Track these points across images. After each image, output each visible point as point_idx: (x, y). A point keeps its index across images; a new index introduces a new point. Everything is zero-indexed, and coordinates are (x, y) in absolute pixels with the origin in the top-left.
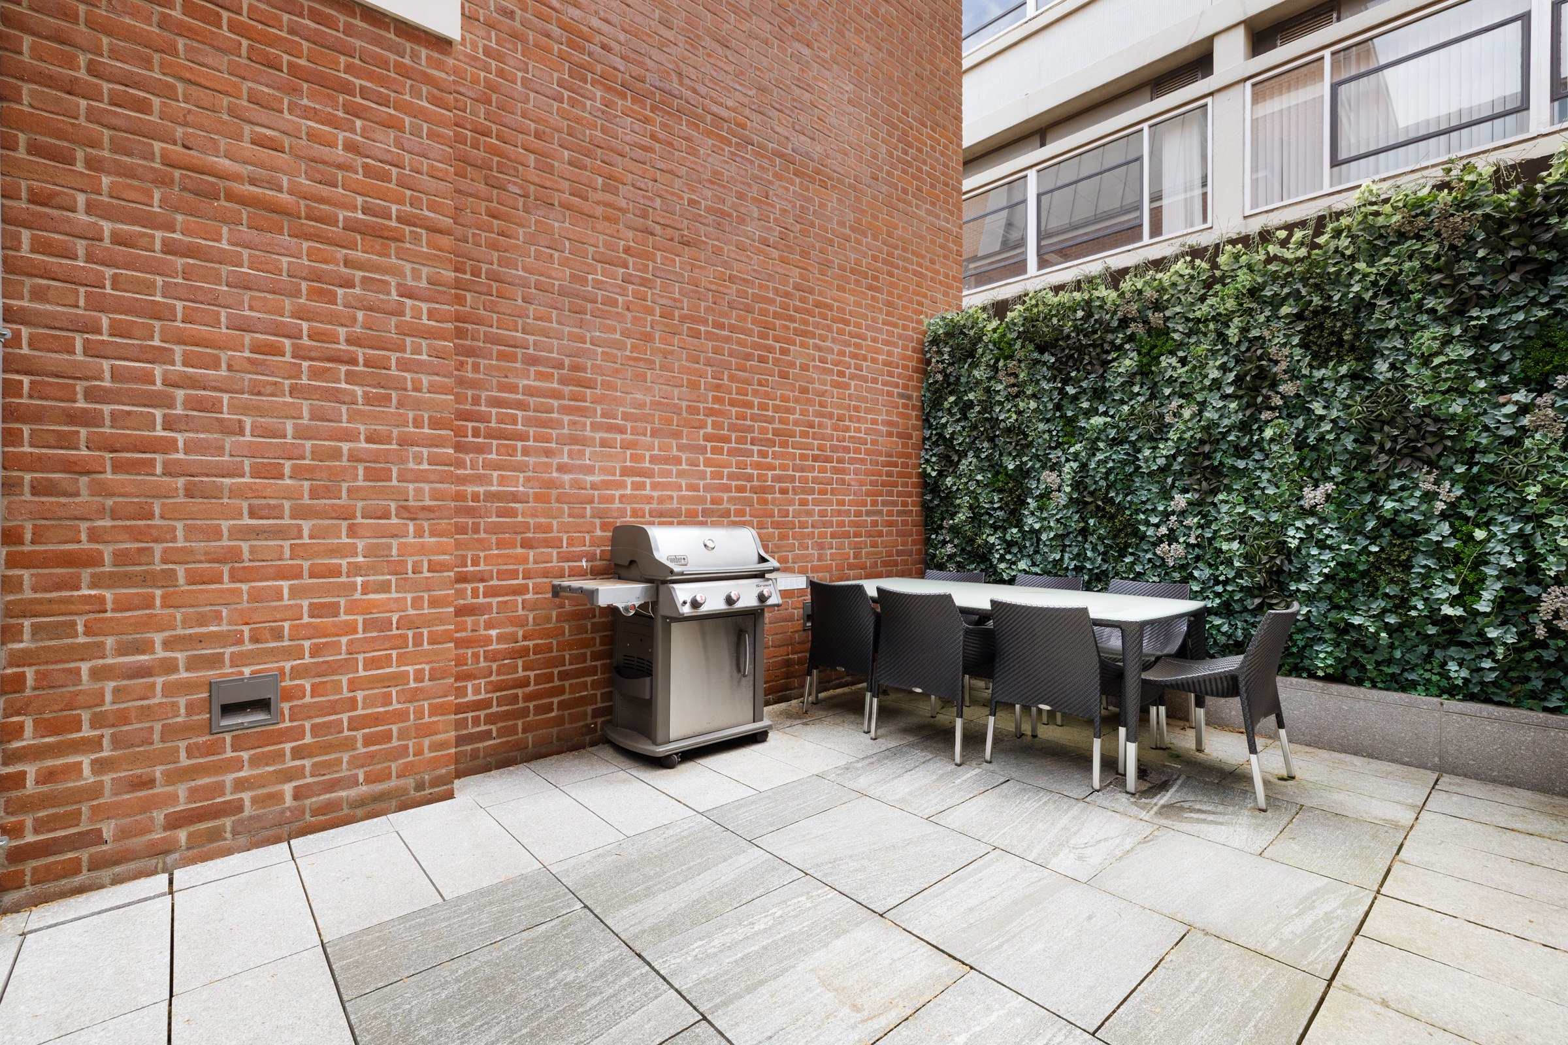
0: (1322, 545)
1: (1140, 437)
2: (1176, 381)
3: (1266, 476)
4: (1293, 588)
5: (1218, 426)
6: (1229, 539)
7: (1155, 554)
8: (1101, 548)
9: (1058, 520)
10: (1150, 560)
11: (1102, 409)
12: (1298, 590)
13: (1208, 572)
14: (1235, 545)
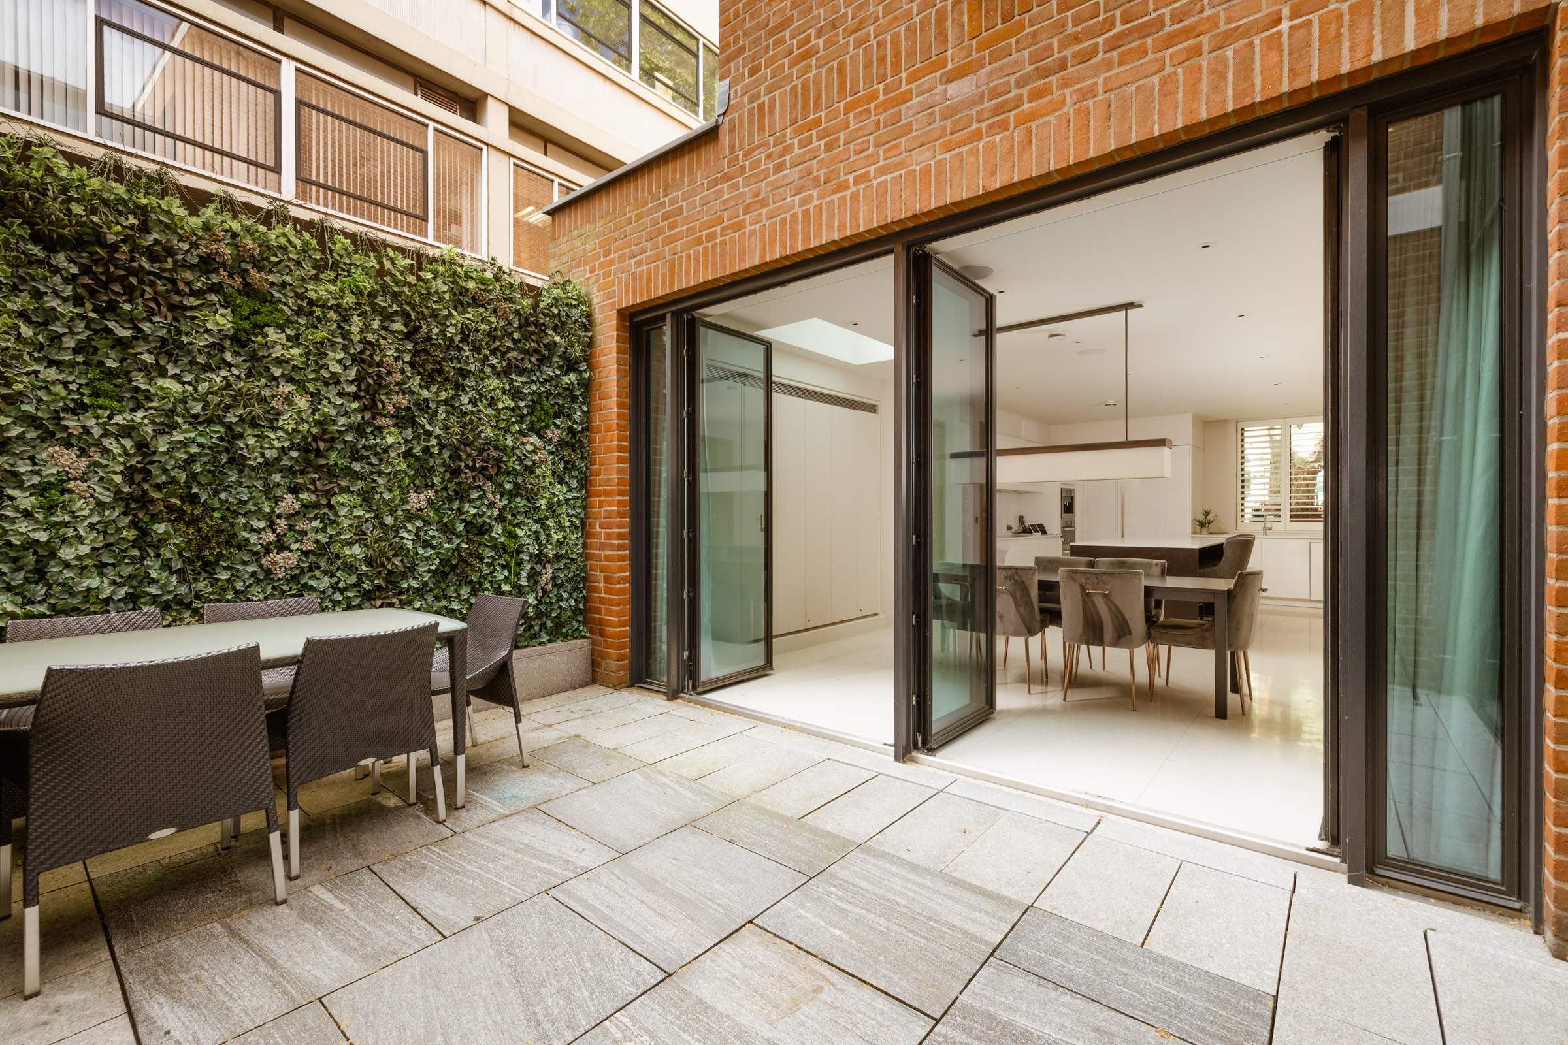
0: (427, 545)
1: (242, 420)
2: (287, 362)
3: (381, 481)
4: (405, 586)
5: (334, 422)
6: (350, 544)
7: (261, 566)
8: (177, 564)
9: (92, 527)
10: (253, 574)
11: (172, 370)
12: (409, 587)
13: (326, 582)
14: (357, 549)
